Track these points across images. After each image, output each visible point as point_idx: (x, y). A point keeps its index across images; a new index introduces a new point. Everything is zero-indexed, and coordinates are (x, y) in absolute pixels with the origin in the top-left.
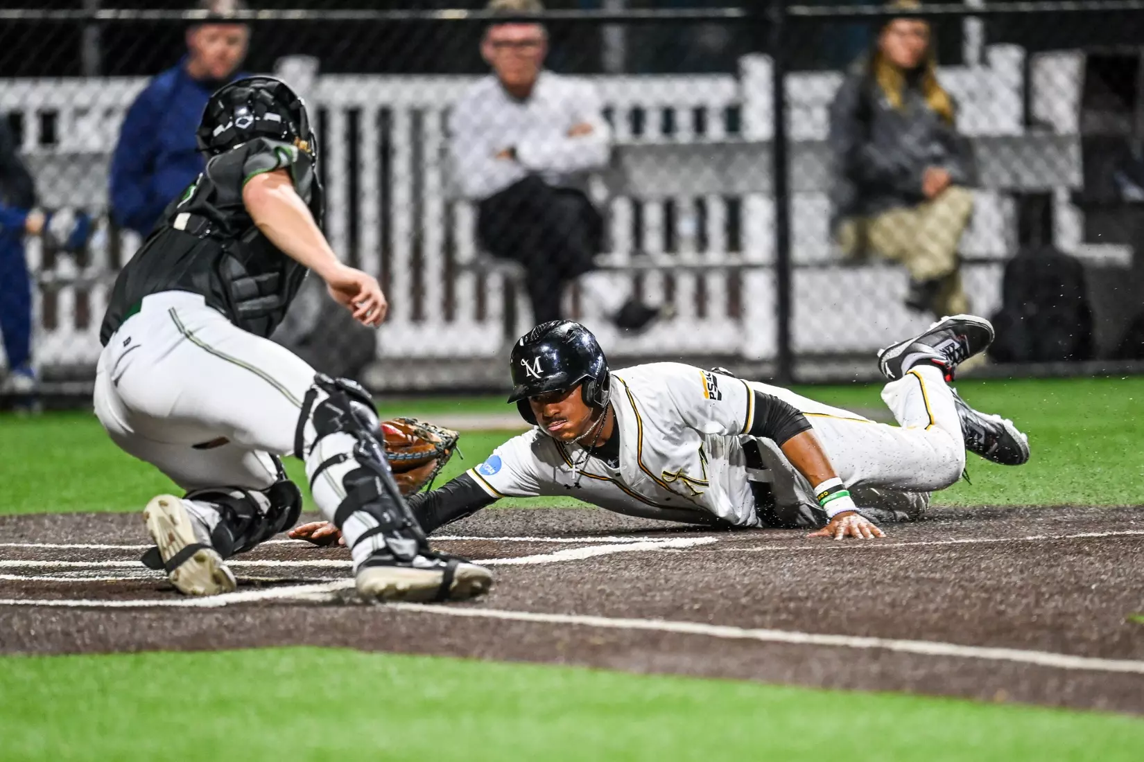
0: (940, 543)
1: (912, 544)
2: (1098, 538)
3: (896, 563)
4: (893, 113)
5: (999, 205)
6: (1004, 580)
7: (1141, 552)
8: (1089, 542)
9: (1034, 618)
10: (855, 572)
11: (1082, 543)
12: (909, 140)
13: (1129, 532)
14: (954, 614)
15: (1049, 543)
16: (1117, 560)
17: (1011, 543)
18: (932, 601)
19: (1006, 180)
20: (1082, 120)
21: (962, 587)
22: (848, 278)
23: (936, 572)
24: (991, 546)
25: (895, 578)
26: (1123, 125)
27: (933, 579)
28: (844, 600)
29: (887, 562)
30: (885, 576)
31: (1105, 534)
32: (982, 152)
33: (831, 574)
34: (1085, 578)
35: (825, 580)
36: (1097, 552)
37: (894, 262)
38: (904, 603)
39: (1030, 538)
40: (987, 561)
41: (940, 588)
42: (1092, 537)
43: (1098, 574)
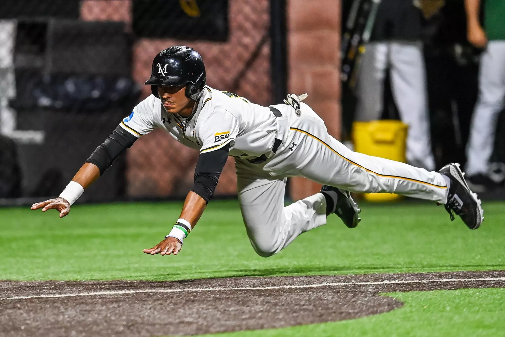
2: (25, 299)
7: (50, 307)
8: (20, 301)
11: (15, 303)
13: (42, 296)
16: (36, 311)
20: (15, 60)
26: (38, 63)
31: (29, 297)
34: (18, 323)
36: (25, 307)
42: (22, 299)
43: (25, 320)
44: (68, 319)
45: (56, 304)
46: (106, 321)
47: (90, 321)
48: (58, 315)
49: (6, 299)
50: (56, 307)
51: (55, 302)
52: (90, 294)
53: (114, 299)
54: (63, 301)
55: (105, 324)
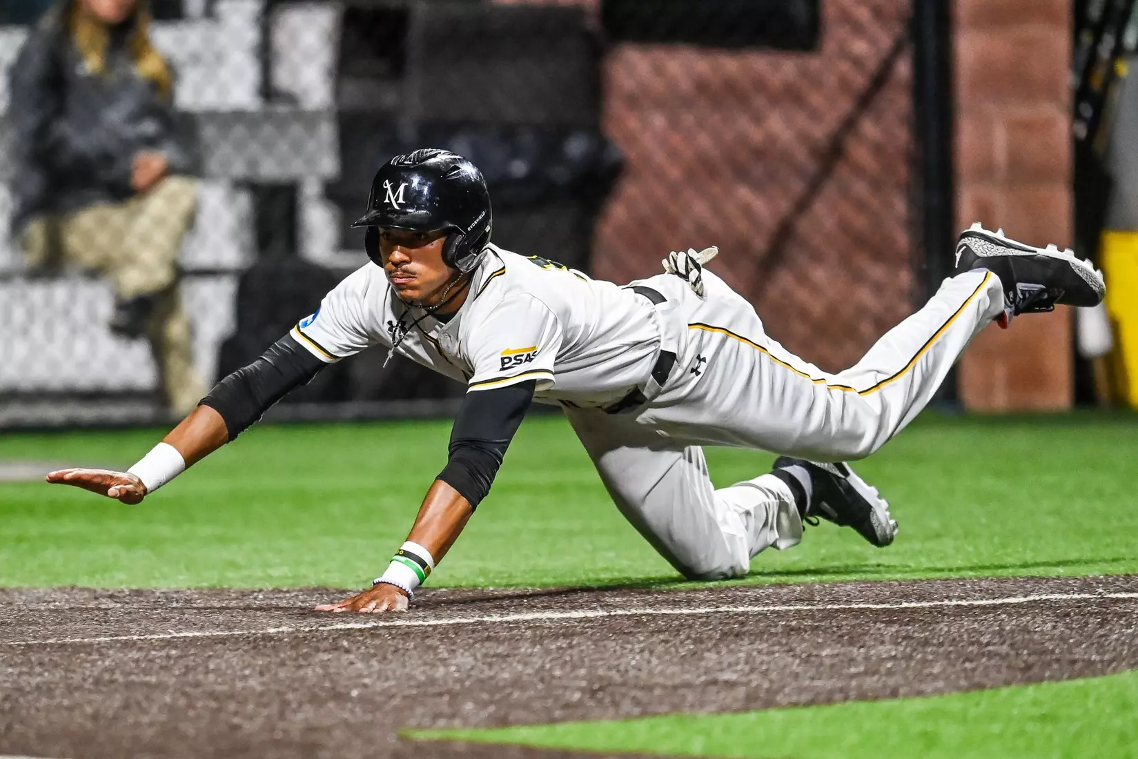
0: (156, 637)
1: (120, 638)
2: (360, 630)
3: (100, 663)
4: (95, 82)
5: (231, 199)
6: (239, 685)
7: (415, 648)
8: (349, 635)
9: (279, 735)
10: (46, 674)
11: (338, 637)
12: (115, 116)
14: (176, 729)
15: (296, 637)
16: (385, 658)
17: (248, 637)
18: (144, 712)
19: (239, 169)
20: (337, 92)
21: (184, 694)
22: (37, 293)
23: (151, 675)
24: (223, 641)
25: (97, 682)
26: (389, 98)
27: (147, 684)
28: (33, 711)
29: (87, 662)
30: (84, 680)
31: (369, 626)
32: (209, 132)
33: (15, 677)
34: (343, 683)
35: (8, 685)
36: (359, 648)
37: (95, 273)
38: (110, 713)
39: (272, 631)
40: (218, 661)
41: (156, 695)
42: (352, 629)
43: (360, 676)
44: (457, 675)
45: (429, 642)
46: (542, 680)
47: (505, 679)
48: (433, 666)
49: (317, 630)
50: (429, 647)
51: (428, 637)
52: (505, 619)
53: (561, 629)
54: (444, 633)
55: (540, 686)
